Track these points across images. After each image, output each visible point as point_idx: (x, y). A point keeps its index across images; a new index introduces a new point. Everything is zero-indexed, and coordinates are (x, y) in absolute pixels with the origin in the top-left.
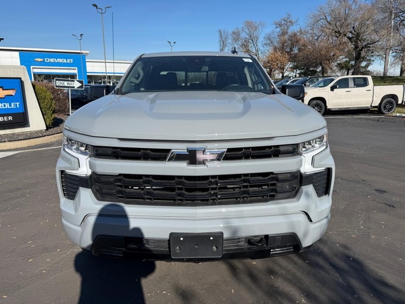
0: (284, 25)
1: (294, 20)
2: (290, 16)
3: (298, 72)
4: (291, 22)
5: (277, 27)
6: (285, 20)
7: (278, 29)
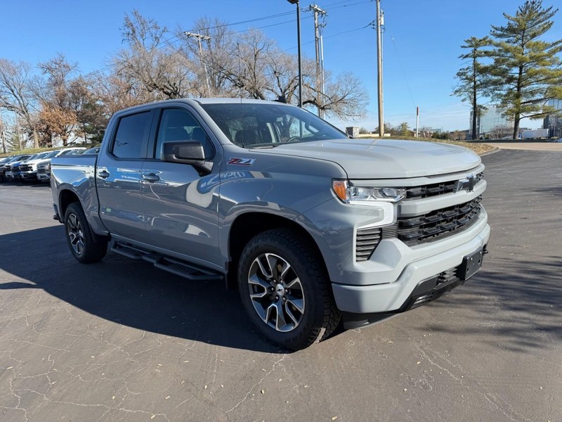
0: (56, 69)
1: (71, 64)
2: (63, 58)
3: (91, 136)
4: (66, 67)
5: (46, 72)
6: (56, 63)
7: (48, 75)
